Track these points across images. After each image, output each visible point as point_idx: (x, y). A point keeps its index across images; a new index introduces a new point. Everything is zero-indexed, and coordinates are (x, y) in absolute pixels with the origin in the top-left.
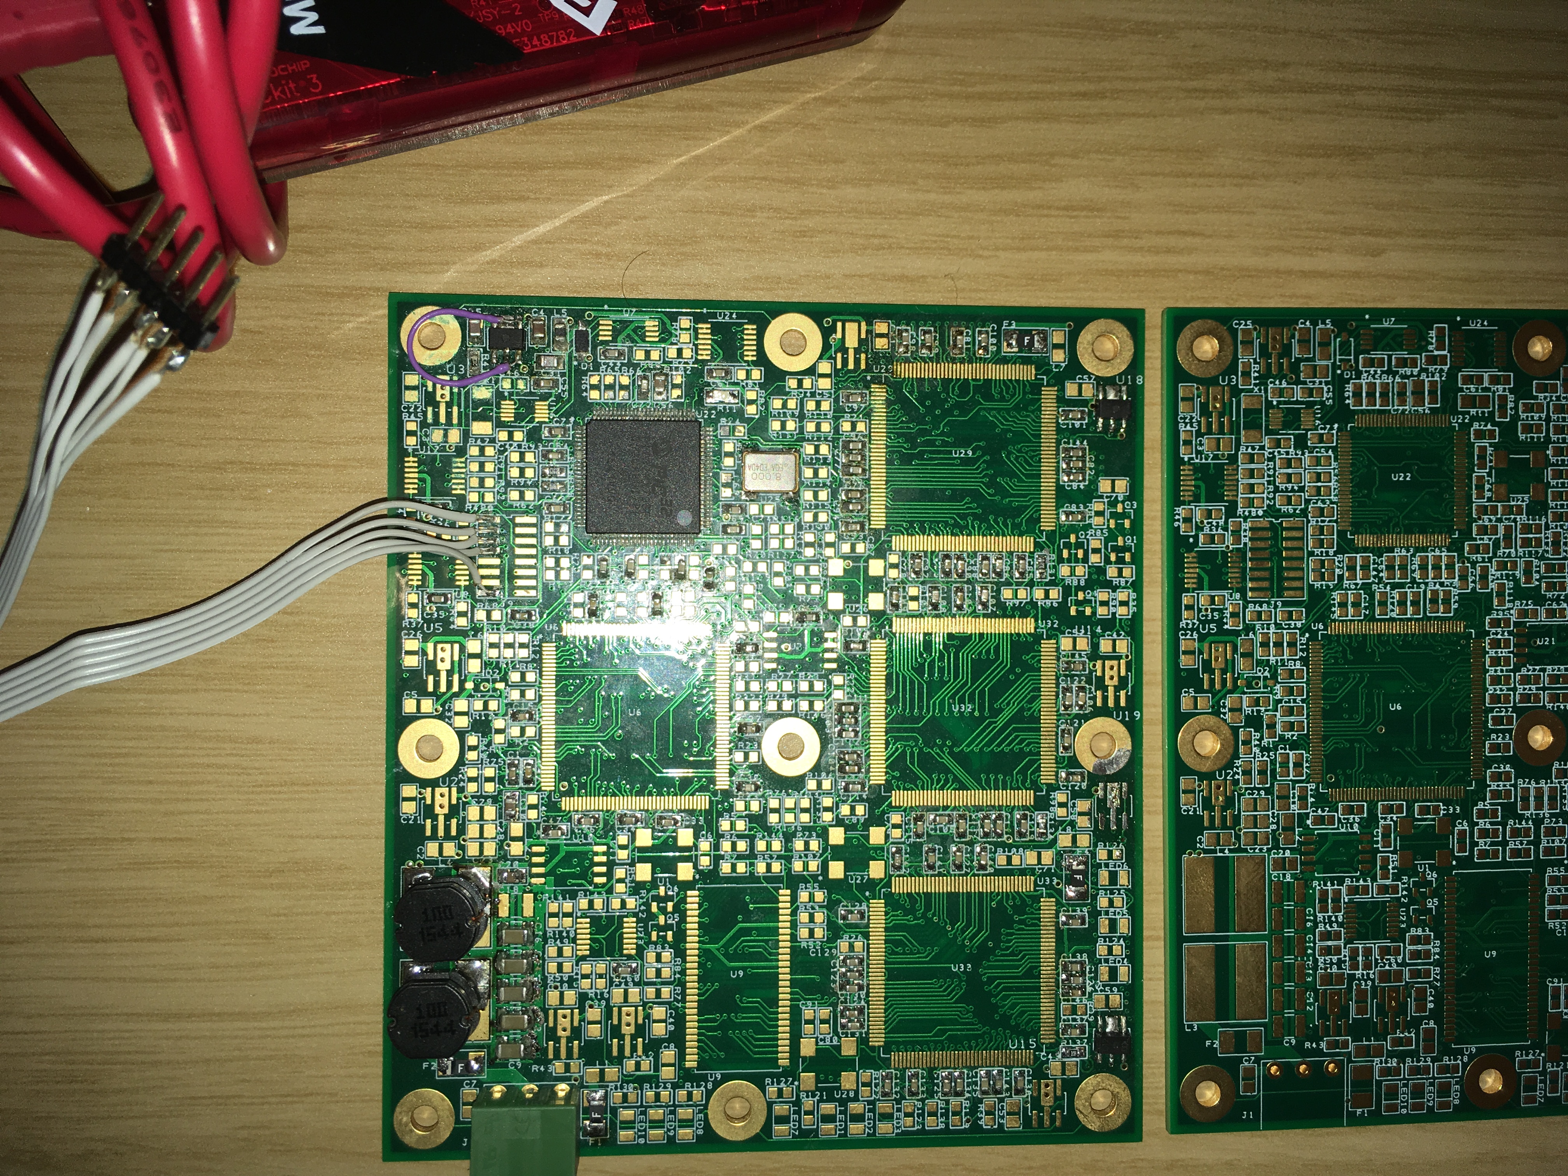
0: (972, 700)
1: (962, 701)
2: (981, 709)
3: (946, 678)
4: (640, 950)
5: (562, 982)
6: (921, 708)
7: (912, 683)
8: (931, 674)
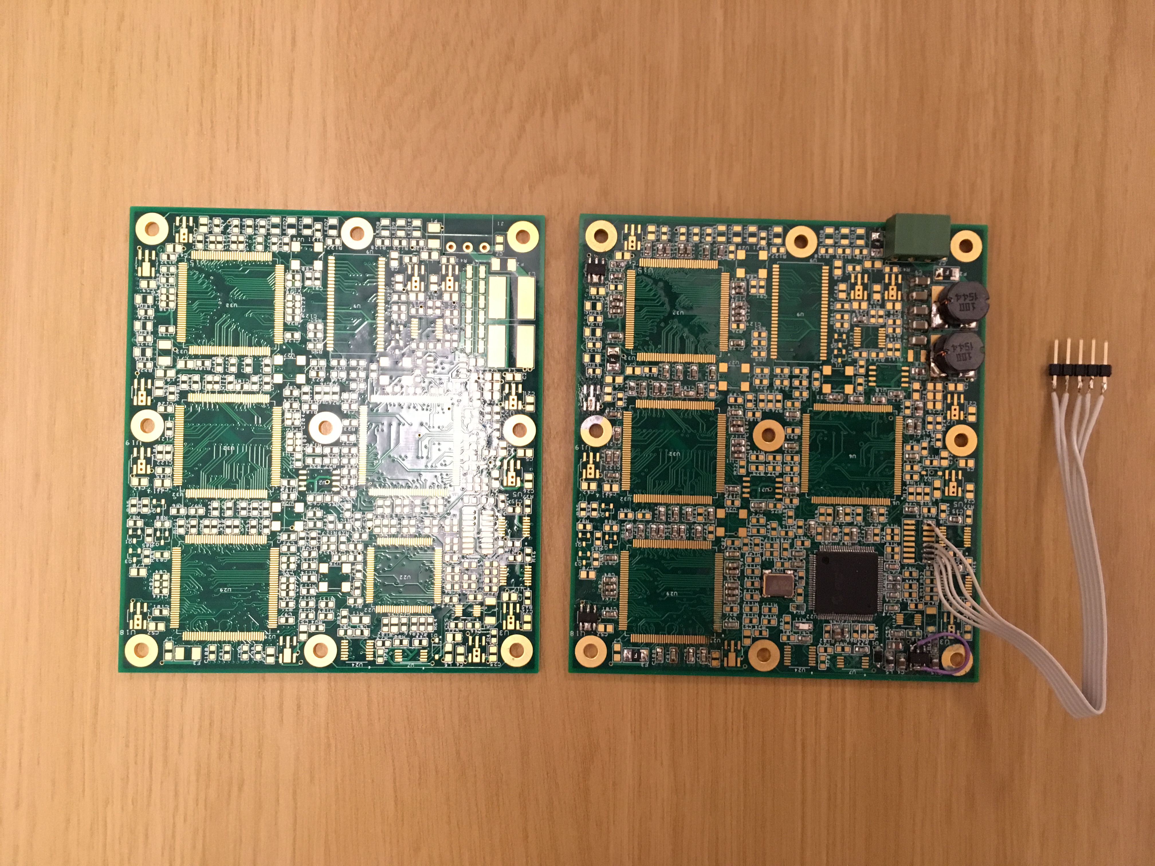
0: (669, 458)
1: (675, 458)
2: (664, 453)
3: (683, 470)
4: (852, 329)
5: (893, 315)
6: (697, 455)
7: (702, 468)
8: (691, 473)
